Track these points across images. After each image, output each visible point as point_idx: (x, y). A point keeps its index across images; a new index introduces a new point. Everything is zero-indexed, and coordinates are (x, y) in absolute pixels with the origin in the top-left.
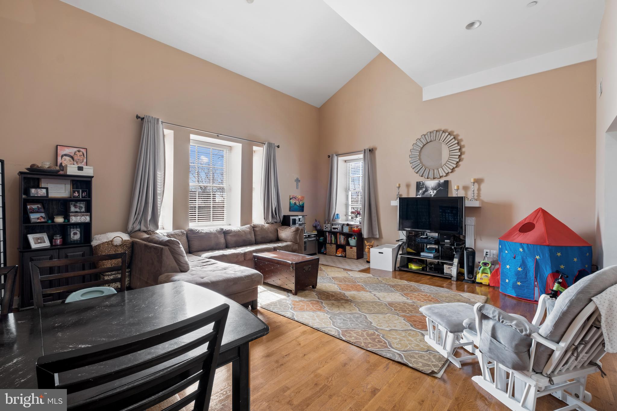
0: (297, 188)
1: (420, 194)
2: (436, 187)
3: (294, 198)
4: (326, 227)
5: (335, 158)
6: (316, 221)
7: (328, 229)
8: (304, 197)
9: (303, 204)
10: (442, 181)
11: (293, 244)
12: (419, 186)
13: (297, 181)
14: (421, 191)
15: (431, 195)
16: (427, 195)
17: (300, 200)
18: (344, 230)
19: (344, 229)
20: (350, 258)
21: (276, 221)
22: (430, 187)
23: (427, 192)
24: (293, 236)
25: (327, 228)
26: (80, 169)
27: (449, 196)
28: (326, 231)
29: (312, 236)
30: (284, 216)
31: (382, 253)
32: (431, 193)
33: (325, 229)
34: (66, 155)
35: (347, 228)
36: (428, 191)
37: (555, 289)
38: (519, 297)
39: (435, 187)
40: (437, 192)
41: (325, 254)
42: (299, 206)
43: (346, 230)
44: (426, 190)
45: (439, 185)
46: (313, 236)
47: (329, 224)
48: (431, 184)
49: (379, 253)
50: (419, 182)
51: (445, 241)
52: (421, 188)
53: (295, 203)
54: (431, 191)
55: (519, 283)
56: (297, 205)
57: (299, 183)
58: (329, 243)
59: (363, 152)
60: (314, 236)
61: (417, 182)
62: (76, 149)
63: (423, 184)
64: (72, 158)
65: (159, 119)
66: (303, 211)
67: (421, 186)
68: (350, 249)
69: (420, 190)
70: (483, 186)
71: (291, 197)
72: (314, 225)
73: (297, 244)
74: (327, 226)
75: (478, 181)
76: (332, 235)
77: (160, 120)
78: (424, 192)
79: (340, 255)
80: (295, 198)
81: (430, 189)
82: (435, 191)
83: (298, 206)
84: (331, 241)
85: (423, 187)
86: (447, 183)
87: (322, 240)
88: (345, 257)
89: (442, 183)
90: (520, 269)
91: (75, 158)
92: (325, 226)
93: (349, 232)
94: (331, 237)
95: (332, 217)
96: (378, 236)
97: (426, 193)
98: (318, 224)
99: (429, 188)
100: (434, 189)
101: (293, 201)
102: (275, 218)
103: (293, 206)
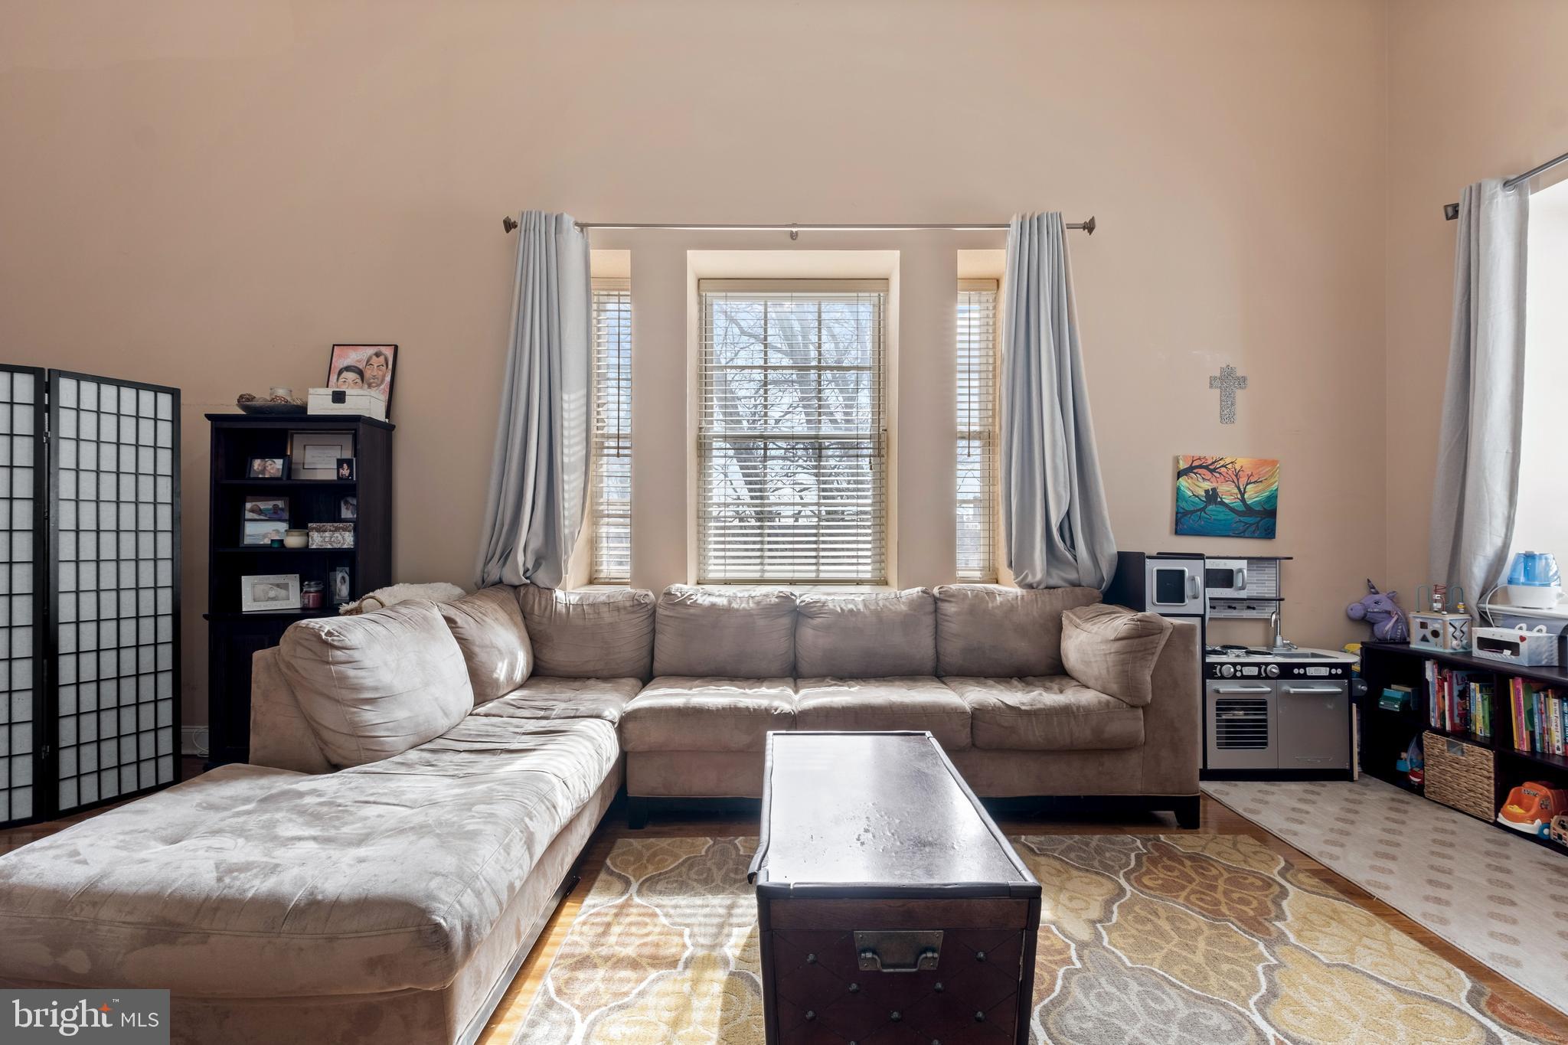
0: (1227, 416)
3: (1207, 468)
4: (1428, 633)
6: (1372, 589)
7: (1440, 639)
8: (1274, 463)
9: (1273, 498)
13: (1228, 381)
17: (1243, 481)
21: (1072, 576)
25: (1435, 634)
26: (339, 397)
28: (1429, 656)
29: (1311, 671)
30: (1119, 553)
33: (1424, 639)
34: (348, 369)
41: (1418, 790)
42: (1242, 508)
46: (1324, 671)
47: (1455, 611)
53: (1212, 496)
56: (1222, 503)
57: (1240, 395)
58: (1441, 732)
60: (1331, 676)
62: (371, 351)
64: (361, 373)
65: (562, 214)
71: (1183, 465)
72: (1358, 613)
73: (1140, 712)
74: (1437, 626)
76: (1473, 685)
77: (569, 220)
79: (1522, 826)
80: (1212, 471)
83: (1232, 510)
84: (1466, 716)
87: (1394, 700)
91: (368, 374)
92: (1423, 625)
94: (1464, 694)
95: (1480, 572)
98: (1387, 605)
101: (1196, 487)
102: (1068, 563)
103: (1203, 510)
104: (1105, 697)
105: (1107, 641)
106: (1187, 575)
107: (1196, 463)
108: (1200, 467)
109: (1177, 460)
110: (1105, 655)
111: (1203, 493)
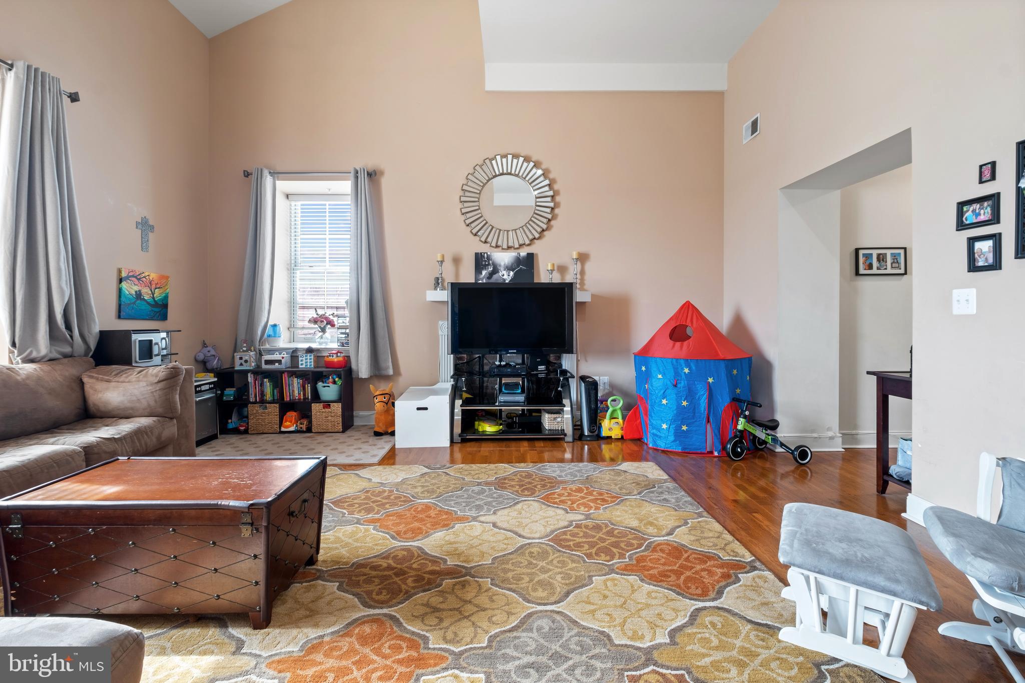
0: (144, 247)
1: (484, 277)
2: (512, 265)
3: (136, 277)
4: (242, 361)
5: (268, 180)
6: (205, 345)
7: (248, 363)
8: (167, 278)
9: (166, 297)
10: (523, 253)
11: (159, 420)
12: (481, 261)
13: (145, 226)
14: (484, 273)
15: (504, 280)
16: (497, 280)
17: (154, 286)
18: (300, 363)
19: (302, 361)
20: (322, 431)
22: (502, 264)
23: (497, 275)
24: (156, 395)
25: (246, 361)
27: (536, 281)
28: (246, 372)
29: (203, 388)
30: (101, 332)
31: (426, 409)
32: (503, 275)
33: (241, 364)
35: (308, 357)
36: (498, 272)
37: (740, 427)
38: (686, 451)
39: (510, 264)
40: (515, 274)
41: (246, 432)
42: (153, 303)
43: (306, 362)
44: (495, 271)
45: (518, 261)
46: (207, 387)
47: (251, 351)
48: (504, 258)
49: (419, 409)
50: (481, 253)
51: (539, 367)
52: (485, 267)
53: (139, 295)
54: (504, 272)
55: (684, 428)
56: (144, 300)
57: (150, 234)
58: (255, 402)
59: (352, 175)
60: (210, 389)
61: (476, 254)
63: (489, 258)
66: (164, 317)
67: (485, 261)
68: (324, 410)
69: (483, 269)
70: (588, 266)
71: (123, 276)
72: (201, 357)
73: (175, 421)
74: (247, 358)
75: (583, 258)
76: (265, 380)
78: (491, 275)
79: (292, 429)
80: (139, 279)
81: (502, 269)
82: (512, 273)
83: (148, 303)
84: (262, 394)
85: (489, 264)
86: (531, 257)
87: (230, 395)
88: (309, 430)
89: (523, 258)
90: (685, 403)
92: (241, 358)
93: (315, 367)
94: (262, 385)
95: (259, 333)
96: (391, 372)
97: (495, 277)
98: (213, 352)
99: (500, 266)
100: (509, 268)
101: (130, 288)
102: (66, 340)
103: (134, 303)
104: (155, 419)
105: (152, 384)
106: (154, 342)
107: (131, 274)
108: (133, 276)
109: (120, 271)
110: (152, 392)
111: (134, 293)
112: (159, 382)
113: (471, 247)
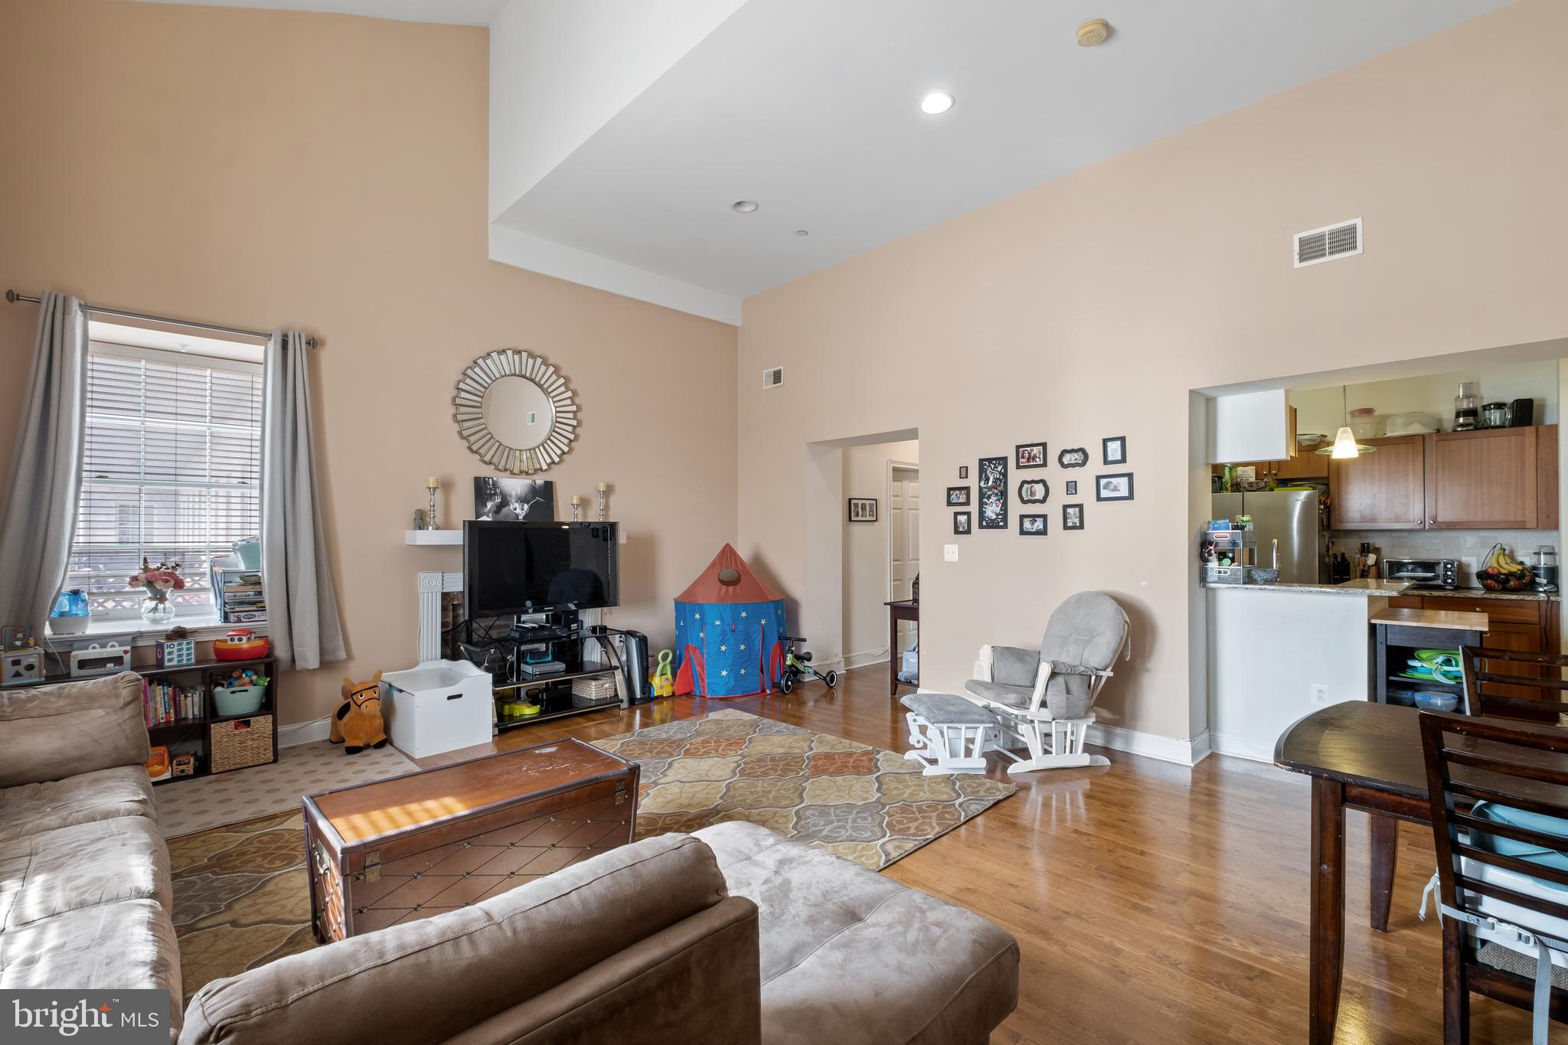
1: (489, 511)
2: (526, 495)
4: (20, 668)
7: (35, 671)
10: (540, 482)
12: (483, 489)
14: (489, 505)
15: (517, 516)
16: (507, 515)
18: (167, 657)
19: (170, 653)
22: (514, 494)
23: (507, 508)
25: (30, 667)
27: (556, 520)
31: (460, 696)
32: (515, 509)
33: (17, 675)
35: (184, 646)
36: (508, 504)
37: (788, 663)
38: (745, 694)
39: (524, 494)
40: (530, 507)
43: (179, 656)
44: (504, 503)
45: (534, 491)
47: (30, 646)
48: (515, 486)
49: (450, 698)
50: (484, 478)
51: (572, 626)
52: (491, 496)
54: (517, 505)
55: (743, 671)
61: (475, 478)
63: (495, 485)
67: (490, 489)
68: (237, 732)
69: (487, 500)
74: (32, 660)
75: (609, 491)
78: (499, 509)
81: (513, 500)
82: (526, 507)
85: (496, 494)
86: (549, 486)
89: (540, 487)
90: (742, 647)
92: (16, 663)
93: (198, 662)
96: (342, 655)
97: (504, 510)
99: (511, 496)
100: (522, 500)
112: (126, 705)
113: (467, 469)
